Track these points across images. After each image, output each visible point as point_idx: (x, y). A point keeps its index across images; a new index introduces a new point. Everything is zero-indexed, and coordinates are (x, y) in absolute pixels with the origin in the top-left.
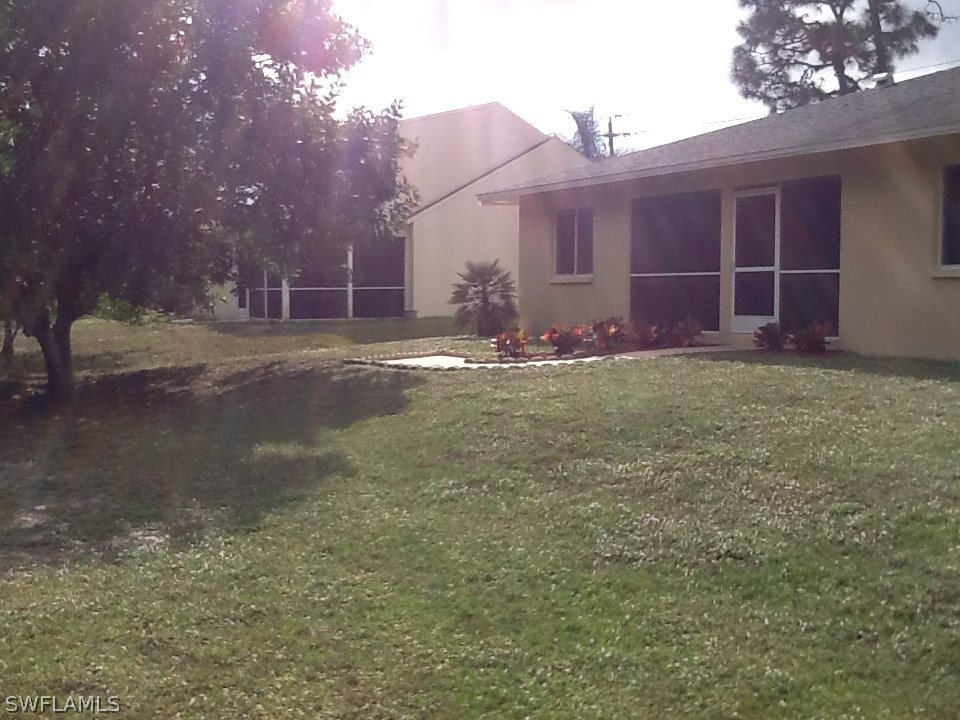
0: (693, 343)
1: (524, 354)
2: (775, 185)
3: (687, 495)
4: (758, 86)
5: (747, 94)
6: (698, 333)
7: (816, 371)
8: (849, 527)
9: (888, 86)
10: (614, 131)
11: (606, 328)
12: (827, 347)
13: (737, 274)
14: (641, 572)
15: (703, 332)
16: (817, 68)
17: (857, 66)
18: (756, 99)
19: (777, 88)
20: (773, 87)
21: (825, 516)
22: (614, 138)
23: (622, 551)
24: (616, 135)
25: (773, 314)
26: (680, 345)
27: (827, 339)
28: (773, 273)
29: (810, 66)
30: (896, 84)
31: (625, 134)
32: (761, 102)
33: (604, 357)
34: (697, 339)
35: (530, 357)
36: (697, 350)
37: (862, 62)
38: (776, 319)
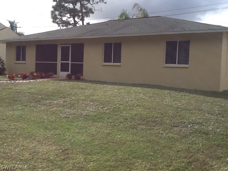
0: (52, 77)
1: (15, 80)
2: (70, 44)
3: (72, 106)
4: (56, 20)
5: (54, 22)
6: (53, 75)
7: (83, 83)
8: (105, 110)
9: (89, 25)
10: (17, 26)
11: (34, 74)
12: (81, 79)
13: (61, 63)
14: (72, 119)
15: (54, 75)
16: (69, 18)
17: (77, 18)
18: (55, 23)
19: (60, 21)
20: (59, 21)
21: (100, 108)
22: (17, 28)
23: (66, 116)
24: (17, 27)
25: (69, 72)
26: (49, 78)
27: (81, 77)
28: (69, 63)
29: (68, 17)
30: (91, 24)
31: (20, 27)
32: (56, 24)
33: (35, 80)
34: (53, 77)
35: (17, 80)
36: (53, 79)
37: (78, 17)
38: (70, 72)
